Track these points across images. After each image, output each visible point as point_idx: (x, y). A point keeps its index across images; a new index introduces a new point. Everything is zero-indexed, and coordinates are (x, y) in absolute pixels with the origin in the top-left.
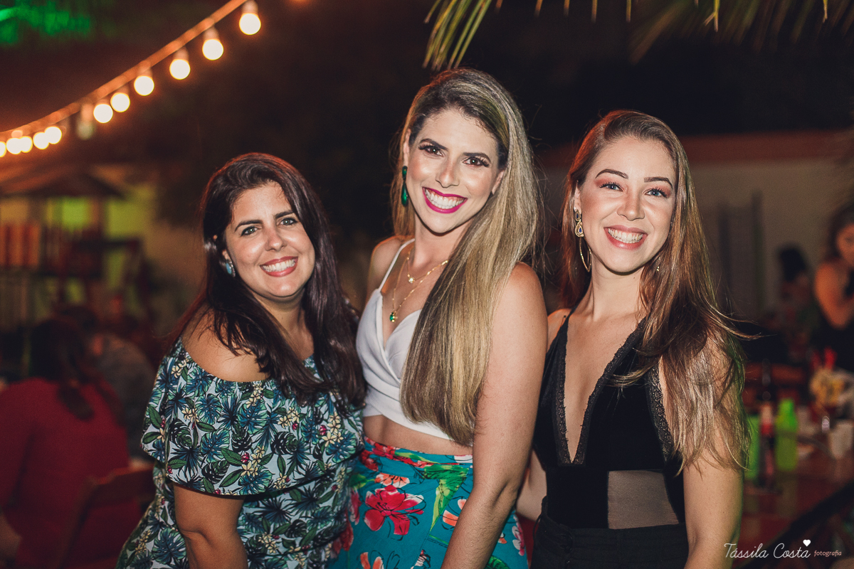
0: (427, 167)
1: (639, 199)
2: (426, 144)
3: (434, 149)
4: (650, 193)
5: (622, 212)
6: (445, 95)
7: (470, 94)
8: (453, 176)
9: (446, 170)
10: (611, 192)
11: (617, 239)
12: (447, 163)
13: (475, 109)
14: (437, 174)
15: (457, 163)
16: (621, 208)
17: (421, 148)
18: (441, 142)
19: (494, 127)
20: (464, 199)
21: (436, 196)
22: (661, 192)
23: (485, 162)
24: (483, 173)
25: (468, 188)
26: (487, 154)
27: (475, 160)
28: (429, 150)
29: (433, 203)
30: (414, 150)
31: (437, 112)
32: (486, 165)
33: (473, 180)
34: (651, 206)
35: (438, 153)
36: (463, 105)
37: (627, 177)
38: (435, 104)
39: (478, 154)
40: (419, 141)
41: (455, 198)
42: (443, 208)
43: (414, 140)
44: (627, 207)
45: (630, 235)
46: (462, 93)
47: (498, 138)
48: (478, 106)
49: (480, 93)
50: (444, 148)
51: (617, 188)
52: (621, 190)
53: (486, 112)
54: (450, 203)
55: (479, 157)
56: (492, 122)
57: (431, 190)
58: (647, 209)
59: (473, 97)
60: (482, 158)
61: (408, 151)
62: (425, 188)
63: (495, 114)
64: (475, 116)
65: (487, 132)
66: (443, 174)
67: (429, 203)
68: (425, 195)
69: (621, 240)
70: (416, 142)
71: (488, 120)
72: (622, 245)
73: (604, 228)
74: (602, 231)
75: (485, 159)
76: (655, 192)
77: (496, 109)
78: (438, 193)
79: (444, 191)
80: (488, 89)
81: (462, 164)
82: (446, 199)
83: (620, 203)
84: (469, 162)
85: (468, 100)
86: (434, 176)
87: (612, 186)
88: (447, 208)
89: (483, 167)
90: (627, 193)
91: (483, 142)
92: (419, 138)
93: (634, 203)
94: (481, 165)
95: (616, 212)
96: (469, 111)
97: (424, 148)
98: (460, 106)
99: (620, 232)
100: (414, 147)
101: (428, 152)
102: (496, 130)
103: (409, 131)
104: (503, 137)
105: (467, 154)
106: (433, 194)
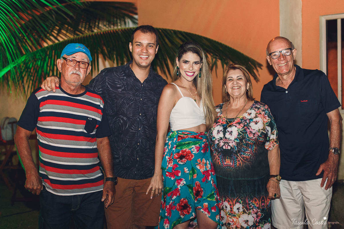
0: (185, 66)
3: (186, 62)
6: (186, 49)
8: (192, 68)
12: (190, 65)
15: (192, 65)
17: (183, 62)
18: (188, 60)
20: (194, 73)
24: (198, 66)
25: (196, 70)
30: (181, 63)
31: (186, 53)
32: (199, 64)
33: (196, 67)
35: (187, 63)
39: (196, 61)
42: (190, 75)
47: (200, 57)
54: (192, 74)
62: (185, 71)
65: (198, 56)
66: (190, 67)
67: (187, 75)
68: (186, 73)
75: (198, 62)
78: (189, 72)
79: (190, 72)
82: (191, 73)
84: (195, 64)
86: (188, 68)
92: (181, 60)
94: (197, 64)
96: (193, 52)
105: (194, 62)
106: (188, 72)
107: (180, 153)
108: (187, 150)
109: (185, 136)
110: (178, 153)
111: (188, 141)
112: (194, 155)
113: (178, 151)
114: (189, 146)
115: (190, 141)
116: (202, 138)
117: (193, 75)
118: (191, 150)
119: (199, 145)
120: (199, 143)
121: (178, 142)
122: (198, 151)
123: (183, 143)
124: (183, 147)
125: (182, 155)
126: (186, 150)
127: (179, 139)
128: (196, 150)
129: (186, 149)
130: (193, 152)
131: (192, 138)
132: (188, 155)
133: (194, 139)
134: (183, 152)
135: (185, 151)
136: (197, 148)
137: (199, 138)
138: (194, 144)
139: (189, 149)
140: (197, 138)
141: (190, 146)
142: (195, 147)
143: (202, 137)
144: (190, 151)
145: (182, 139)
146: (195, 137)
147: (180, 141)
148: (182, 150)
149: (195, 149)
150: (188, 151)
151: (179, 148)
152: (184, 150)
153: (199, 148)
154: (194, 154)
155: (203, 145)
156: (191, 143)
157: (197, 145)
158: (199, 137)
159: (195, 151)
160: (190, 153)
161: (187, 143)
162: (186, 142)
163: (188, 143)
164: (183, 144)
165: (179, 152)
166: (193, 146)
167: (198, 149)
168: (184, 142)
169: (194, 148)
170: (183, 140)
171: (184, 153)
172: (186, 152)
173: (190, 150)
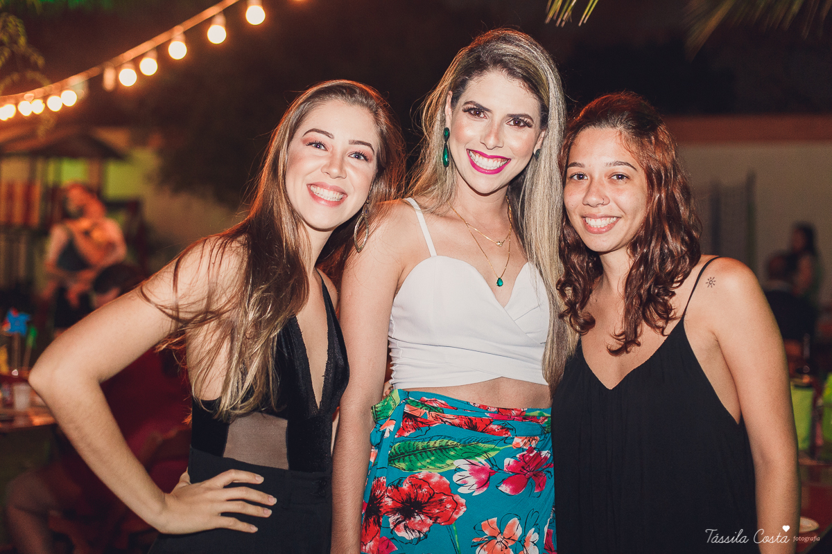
0: (472, 129)
1: (342, 160)
2: (470, 106)
3: (477, 111)
4: (353, 156)
5: (325, 170)
6: (487, 57)
7: (513, 56)
8: (497, 137)
9: (490, 132)
10: (317, 150)
11: (319, 196)
12: (491, 125)
13: (518, 70)
14: (481, 137)
15: (501, 125)
16: (325, 166)
17: (464, 111)
18: (485, 105)
19: (537, 88)
20: (508, 160)
21: (481, 157)
22: (363, 156)
23: (528, 123)
24: (527, 134)
25: (512, 149)
26: (530, 115)
27: (518, 121)
28: (472, 112)
29: (478, 164)
30: (457, 113)
31: (481, 74)
32: (530, 126)
33: (516, 141)
34: (353, 167)
35: (482, 115)
36: (505, 67)
37: (333, 138)
38: (477, 66)
39: (522, 115)
40: (463, 103)
41: (500, 159)
42: (488, 169)
43: (457, 102)
44: (331, 165)
45: (332, 192)
46: (504, 55)
47: (541, 98)
48: (520, 68)
49: (522, 54)
50: (488, 110)
51: (323, 148)
52: (326, 150)
53: (528, 73)
54: (494, 164)
55: (523, 118)
56: (534, 83)
57: (476, 152)
58: (349, 170)
59: (515, 59)
60: (526, 119)
61: (450, 113)
62: (469, 150)
63: (537, 75)
64: (518, 78)
65: (530, 93)
66: (488, 135)
67: (473, 165)
68: (470, 157)
69: (322, 197)
70: (458, 104)
71: (531, 82)
72: (323, 202)
73: (307, 185)
74: (305, 187)
75: (529, 120)
76: (358, 155)
77: (538, 71)
78: (482, 154)
79: (489, 153)
80: (529, 50)
81: (506, 125)
82: (491, 160)
83: (324, 162)
84: (512, 123)
85: (511, 62)
86: (479, 138)
87: (318, 145)
88: (492, 169)
89: (527, 128)
90: (332, 152)
91: (526, 103)
92: (462, 100)
93: (337, 162)
94: (524, 126)
95: (319, 170)
96: (512, 73)
97: (468, 111)
98: (503, 68)
99: (322, 189)
100: (457, 109)
101: (471, 114)
102: (538, 91)
103: (451, 92)
104: (545, 97)
105: (511, 116)
106: (477, 155)
107: (405, 486)
108: (435, 479)
109: (430, 416)
110: (397, 487)
111: (439, 437)
112: (463, 501)
113: (394, 477)
114: (442, 462)
115: (450, 438)
116: (508, 429)
117: (499, 170)
118: (450, 479)
119: (489, 460)
120: (492, 454)
121: (402, 438)
122: (483, 484)
123: (420, 445)
124: (419, 464)
125: (413, 496)
126: (429, 477)
127: (404, 429)
128: (472, 481)
129: (431, 471)
130: (461, 490)
131: (459, 426)
132: (436, 498)
133: (466, 433)
134: (418, 484)
135: (426, 481)
136: (476, 471)
137: (492, 432)
138: (465, 455)
139: (442, 475)
140: (481, 426)
141: (449, 462)
142: (467, 467)
143: (505, 429)
144: (445, 483)
145: (415, 428)
146: (472, 425)
147: (407, 434)
148: (413, 477)
149: (467, 474)
150: (439, 484)
151: (403, 465)
152: (421, 476)
153: (491, 473)
154: (462, 495)
155: (509, 461)
156: (453, 447)
157: (481, 460)
158: (494, 427)
159: (469, 485)
160: (449, 490)
161: (436, 449)
162: (431, 443)
163: (442, 449)
164: (417, 450)
165: (400, 481)
166: (461, 463)
167: (483, 476)
168: (424, 440)
169: (462, 473)
170: (418, 432)
171: (420, 487)
172: (429, 484)
173: (444, 479)
